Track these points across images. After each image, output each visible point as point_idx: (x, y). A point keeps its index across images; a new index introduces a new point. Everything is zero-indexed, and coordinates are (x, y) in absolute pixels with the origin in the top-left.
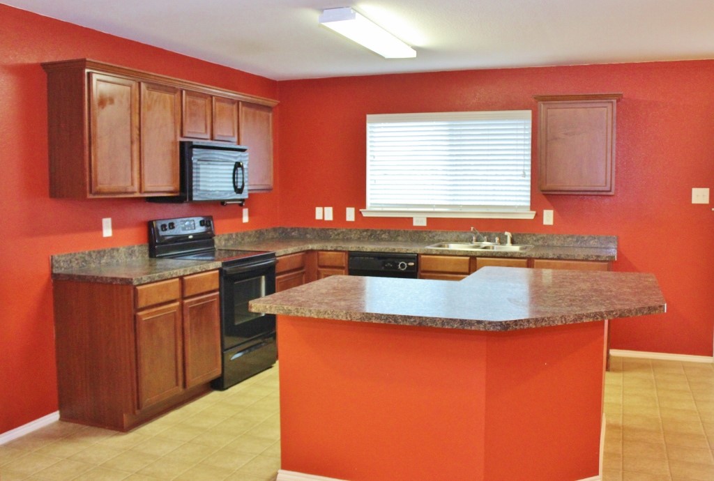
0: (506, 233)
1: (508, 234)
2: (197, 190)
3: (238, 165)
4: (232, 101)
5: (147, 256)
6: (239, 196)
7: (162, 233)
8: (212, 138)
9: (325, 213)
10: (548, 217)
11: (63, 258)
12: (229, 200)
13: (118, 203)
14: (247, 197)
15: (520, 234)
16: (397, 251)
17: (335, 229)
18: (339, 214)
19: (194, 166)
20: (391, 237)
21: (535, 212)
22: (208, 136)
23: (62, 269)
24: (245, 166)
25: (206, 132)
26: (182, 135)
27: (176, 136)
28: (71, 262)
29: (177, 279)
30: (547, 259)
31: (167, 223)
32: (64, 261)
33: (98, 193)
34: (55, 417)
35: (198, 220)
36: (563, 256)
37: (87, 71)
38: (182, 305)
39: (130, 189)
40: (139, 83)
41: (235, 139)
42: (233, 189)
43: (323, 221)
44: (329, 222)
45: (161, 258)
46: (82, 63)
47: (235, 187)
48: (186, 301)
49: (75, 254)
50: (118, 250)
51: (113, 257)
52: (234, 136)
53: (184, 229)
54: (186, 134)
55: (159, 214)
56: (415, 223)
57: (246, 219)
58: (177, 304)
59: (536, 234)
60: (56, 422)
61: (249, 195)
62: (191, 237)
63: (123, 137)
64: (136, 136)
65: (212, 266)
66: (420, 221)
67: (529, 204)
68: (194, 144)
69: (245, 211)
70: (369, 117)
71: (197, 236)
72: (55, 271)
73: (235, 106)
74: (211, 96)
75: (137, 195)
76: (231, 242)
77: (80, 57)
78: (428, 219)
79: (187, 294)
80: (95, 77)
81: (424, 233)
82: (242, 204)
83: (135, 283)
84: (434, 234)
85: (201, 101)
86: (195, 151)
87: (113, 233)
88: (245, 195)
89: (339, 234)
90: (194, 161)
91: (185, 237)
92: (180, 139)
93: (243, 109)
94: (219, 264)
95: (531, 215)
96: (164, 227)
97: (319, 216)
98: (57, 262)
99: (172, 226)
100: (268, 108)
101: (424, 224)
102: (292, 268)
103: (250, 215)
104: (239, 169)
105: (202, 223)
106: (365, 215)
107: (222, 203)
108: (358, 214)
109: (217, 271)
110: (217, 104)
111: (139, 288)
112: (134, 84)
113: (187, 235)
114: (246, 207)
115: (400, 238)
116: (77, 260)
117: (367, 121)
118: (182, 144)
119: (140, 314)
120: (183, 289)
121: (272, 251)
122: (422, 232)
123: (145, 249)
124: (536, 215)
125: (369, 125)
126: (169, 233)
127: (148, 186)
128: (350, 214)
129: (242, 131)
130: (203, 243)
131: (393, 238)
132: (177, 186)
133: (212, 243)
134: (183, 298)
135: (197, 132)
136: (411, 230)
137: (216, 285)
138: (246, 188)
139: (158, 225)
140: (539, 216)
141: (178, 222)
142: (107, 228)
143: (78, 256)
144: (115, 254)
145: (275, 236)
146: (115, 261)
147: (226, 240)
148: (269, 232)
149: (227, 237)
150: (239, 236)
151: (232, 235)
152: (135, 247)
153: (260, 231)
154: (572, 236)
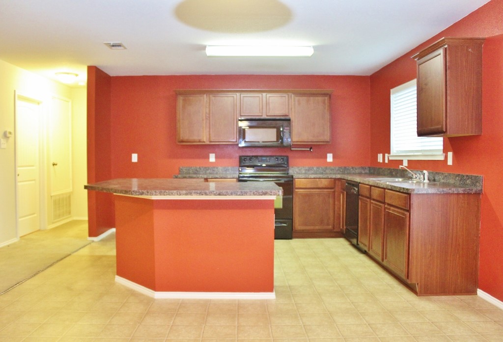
0: (425, 172)
7: (244, 162)
8: (265, 115)
9: (380, 158)
10: (450, 158)
11: (185, 168)
15: (437, 173)
16: (354, 180)
17: (381, 168)
20: (396, 174)
21: (444, 155)
25: (260, 112)
27: (234, 115)
28: (189, 170)
32: (185, 170)
33: (182, 142)
39: (202, 141)
44: (381, 163)
49: (191, 167)
50: (217, 168)
52: (286, 113)
54: (242, 114)
56: (404, 164)
57: (330, 160)
59: (444, 173)
69: (330, 156)
70: (391, 91)
72: (180, 173)
75: (208, 143)
76: (312, 172)
78: (408, 161)
81: (406, 171)
87: (216, 160)
93: (295, 98)
96: (245, 159)
97: (378, 160)
98: (181, 169)
99: (251, 159)
100: (324, 95)
101: (407, 164)
102: (316, 187)
106: (391, 158)
114: (329, 153)
117: (391, 94)
123: (237, 169)
126: (249, 162)
127: (213, 139)
128: (386, 158)
129: (293, 110)
132: (235, 139)
135: (251, 113)
140: (446, 157)
142: (212, 158)
143: (193, 168)
144: (216, 169)
145: (363, 172)
146: (215, 172)
147: (306, 170)
148: (356, 169)
149: (307, 168)
150: (321, 169)
151: (313, 168)
152: (229, 168)
153: (345, 168)
154: (459, 175)
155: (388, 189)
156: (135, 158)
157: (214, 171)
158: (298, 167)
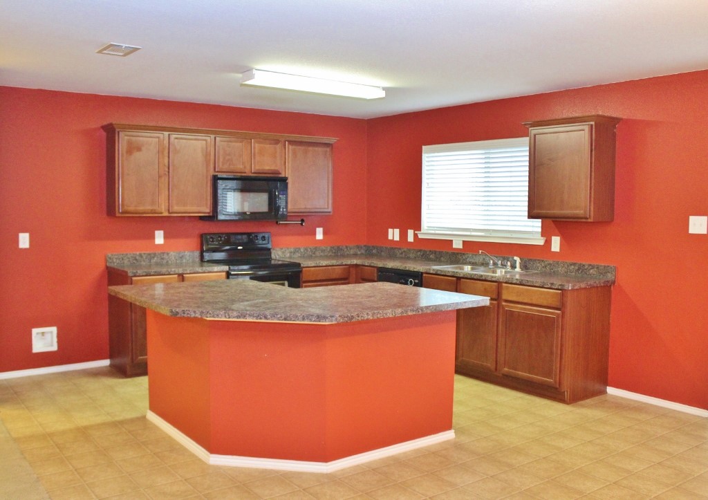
0: (515, 258)
1: (517, 259)
2: (223, 212)
4: (276, 142)
8: (251, 172)
9: (394, 234)
10: (556, 244)
11: (116, 257)
15: (531, 260)
16: (407, 269)
17: (400, 249)
18: (404, 235)
19: (220, 194)
20: (437, 258)
21: (545, 238)
22: (245, 170)
23: (115, 264)
25: (244, 167)
26: (215, 170)
27: (207, 171)
28: (123, 259)
30: (511, 283)
32: (116, 259)
34: (106, 363)
36: (524, 282)
37: (117, 130)
41: (281, 172)
42: (268, 211)
43: (393, 241)
44: (396, 242)
49: (127, 254)
50: (168, 254)
54: (221, 169)
56: (455, 246)
57: (319, 237)
59: (545, 260)
60: (106, 367)
62: (240, 248)
63: (150, 173)
64: (163, 173)
65: (217, 269)
66: (457, 244)
67: (540, 230)
68: (219, 176)
69: (319, 230)
70: (424, 148)
72: (108, 264)
73: (280, 146)
74: (250, 139)
76: (298, 255)
78: (464, 241)
80: (124, 133)
81: (459, 255)
82: (302, 223)
83: (130, 274)
84: (466, 256)
86: (221, 182)
87: (165, 242)
89: (402, 253)
90: (220, 189)
92: (212, 173)
93: (291, 147)
94: (225, 268)
95: (541, 241)
97: (390, 237)
98: (110, 258)
101: (461, 246)
102: (328, 278)
103: (325, 233)
106: (420, 236)
108: (416, 236)
109: (224, 273)
110: (256, 145)
111: (134, 278)
112: (162, 136)
114: (318, 227)
115: (442, 259)
116: (128, 258)
117: (423, 152)
118: (214, 177)
122: (458, 254)
124: (546, 241)
125: (424, 156)
127: (176, 208)
128: (411, 233)
131: (438, 259)
132: (208, 208)
135: (232, 167)
136: (450, 252)
140: (548, 243)
142: (159, 238)
143: (129, 256)
144: (165, 256)
145: (359, 253)
146: (165, 261)
147: (291, 252)
148: (350, 249)
149: (292, 250)
150: (309, 250)
151: (300, 249)
152: (186, 253)
153: (338, 247)
154: (574, 264)
155: (506, 283)
156: (24, 241)
157: (163, 259)
158: (282, 249)
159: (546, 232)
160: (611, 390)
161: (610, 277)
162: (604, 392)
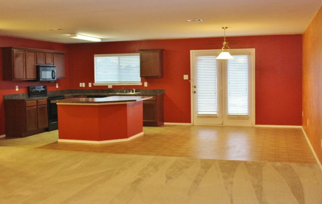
1: (134, 90)
2: (41, 78)
3: (53, 71)
4: (51, 53)
5: (27, 96)
6: (53, 80)
7: (32, 90)
8: (45, 64)
9: (83, 85)
10: (146, 84)
12: (52, 81)
13: (20, 82)
14: (56, 80)
15: (138, 89)
17: (86, 90)
18: (87, 85)
19: (40, 72)
20: (102, 91)
22: (44, 63)
23: (6, 98)
24: (55, 71)
25: (43, 62)
26: (37, 63)
27: (35, 63)
29: (36, 101)
31: (33, 87)
32: (6, 96)
33: (16, 79)
34: (4, 136)
35: (42, 87)
37: (12, 49)
38: (37, 107)
39: (23, 78)
40: (25, 51)
41: (52, 64)
42: (51, 78)
43: (82, 87)
44: (84, 87)
45: (32, 97)
46: (11, 48)
47: (52, 77)
48: (38, 106)
51: (18, 96)
52: (52, 63)
53: (38, 89)
54: (38, 63)
55: (31, 85)
57: (57, 87)
58: (36, 107)
59: (142, 89)
61: (57, 79)
62: (40, 91)
63: (21, 64)
64: (24, 65)
65: (45, 98)
66: (110, 87)
67: (140, 81)
68: (40, 66)
69: (57, 84)
70: (95, 55)
71: (42, 91)
72: (4, 99)
73: (52, 54)
74: (45, 52)
75: (25, 79)
77: (11, 46)
78: (113, 86)
79: (38, 104)
80: (14, 50)
82: (55, 82)
83: (25, 100)
84: (114, 90)
85: (42, 54)
86: (40, 68)
87: (19, 90)
88: (55, 79)
90: (40, 70)
91: (38, 91)
92: (36, 64)
93: (55, 55)
94: (47, 97)
95: (141, 84)
96: (32, 88)
97: (81, 86)
99: (34, 88)
100: (63, 54)
103: (59, 85)
104: (53, 72)
105: (43, 88)
106: (94, 85)
107: (49, 82)
108: (92, 85)
109: (46, 100)
110: (47, 54)
111: (26, 102)
112: (24, 52)
113: (39, 91)
114: (57, 83)
115: (104, 92)
116: (9, 96)
118: (37, 66)
119: (26, 108)
120: (37, 103)
121: (63, 95)
122: (110, 90)
123: (27, 94)
125: (95, 58)
126: (34, 90)
127: (28, 77)
128: (90, 85)
129: (54, 61)
130: (44, 93)
132: (35, 77)
133: (46, 93)
134: (37, 105)
135: (41, 62)
136: (107, 89)
137: (46, 103)
138: (55, 77)
139: (31, 88)
140: (143, 84)
141: (36, 87)
142: (17, 88)
147: (51, 93)
151: (53, 91)
152: (24, 94)
153: (62, 90)
154: (152, 90)
159: (142, 81)
160: (165, 123)
161: (163, 92)
162: (163, 124)
